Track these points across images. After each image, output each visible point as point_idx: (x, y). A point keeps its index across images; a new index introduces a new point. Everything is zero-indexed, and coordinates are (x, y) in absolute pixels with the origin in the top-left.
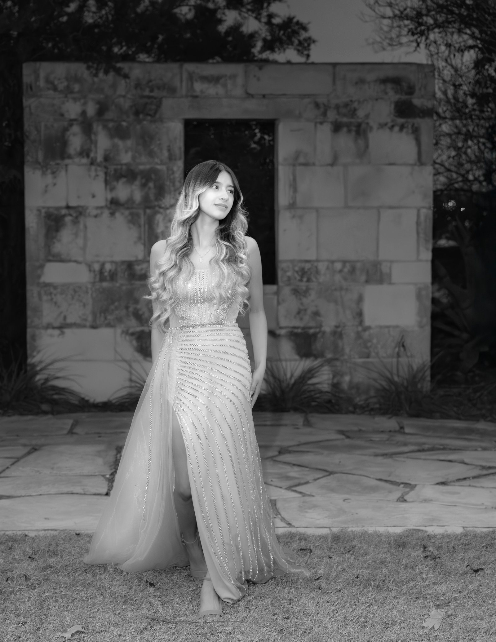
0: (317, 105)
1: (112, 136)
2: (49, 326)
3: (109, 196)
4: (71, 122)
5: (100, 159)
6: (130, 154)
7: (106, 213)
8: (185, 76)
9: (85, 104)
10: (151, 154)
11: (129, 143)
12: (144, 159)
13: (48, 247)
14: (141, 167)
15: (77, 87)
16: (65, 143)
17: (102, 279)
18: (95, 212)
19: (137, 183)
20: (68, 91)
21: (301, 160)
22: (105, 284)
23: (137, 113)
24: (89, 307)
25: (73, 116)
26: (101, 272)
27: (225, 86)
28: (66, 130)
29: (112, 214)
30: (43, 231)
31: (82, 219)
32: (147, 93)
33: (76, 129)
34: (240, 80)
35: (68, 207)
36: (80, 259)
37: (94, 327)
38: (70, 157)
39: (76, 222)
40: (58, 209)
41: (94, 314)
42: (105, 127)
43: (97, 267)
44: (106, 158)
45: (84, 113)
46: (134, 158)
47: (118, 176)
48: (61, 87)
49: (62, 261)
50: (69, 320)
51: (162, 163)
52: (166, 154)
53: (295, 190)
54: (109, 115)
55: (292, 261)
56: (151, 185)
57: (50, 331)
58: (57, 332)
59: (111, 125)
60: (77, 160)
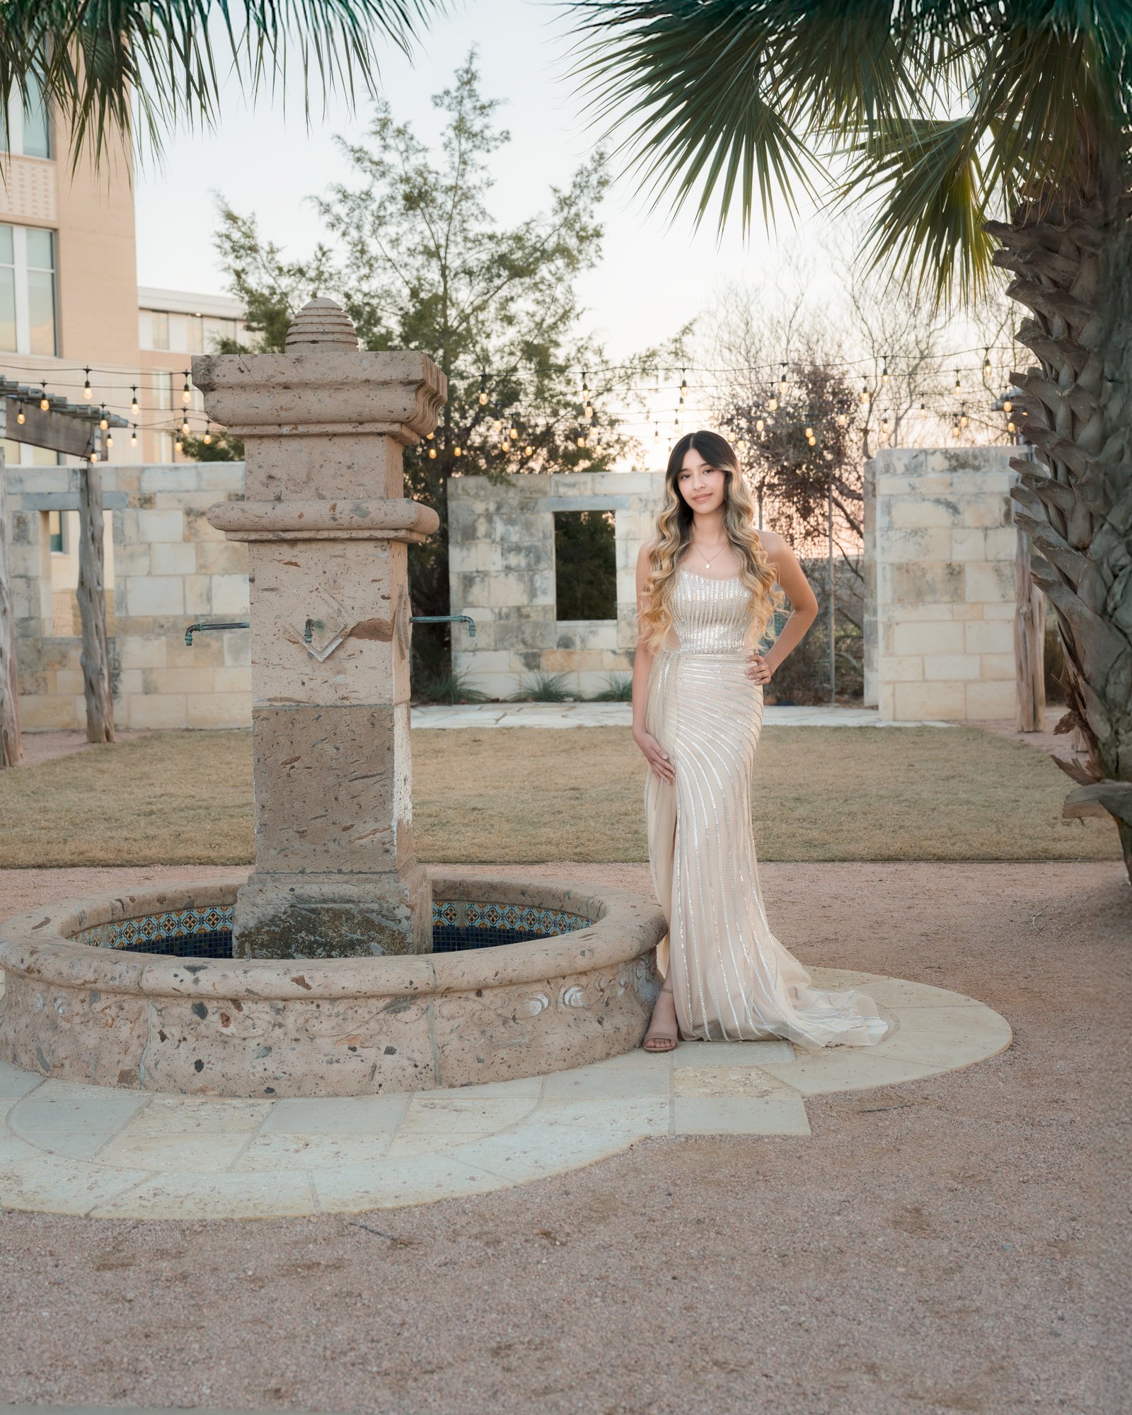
0: (641, 500)
1: (506, 525)
2: (466, 650)
3: (505, 563)
4: (479, 516)
5: (498, 539)
6: (518, 536)
7: (503, 574)
8: (553, 483)
9: (488, 504)
10: (531, 535)
11: (517, 528)
12: (527, 538)
13: (465, 597)
14: (525, 544)
15: (482, 493)
16: (475, 530)
17: (500, 618)
18: (495, 574)
19: (523, 554)
20: (477, 496)
21: (631, 536)
22: (502, 622)
23: (522, 509)
24: (492, 638)
25: (480, 512)
26: (500, 614)
27: (579, 489)
28: (475, 521)
29: (507, 575)
30: (462, 587)
31: (486, 579)
32: (528, 495)
33: (482, 520)
34: (589, 485)
35: (477, 572)
36: (485, 605)
37: (496, 650)
38: (478, 538)
39: (482, 581)
40: (471, 573)
41: (495, 641)
42: (501, 518)
43: (497, 610)
44: (502, 539)
45: (487, 510)
46: (520, 538)
47: (510, 550)
48: (472, 493)
49: (474, 607)
50: (479, 646)
51: (539, 540)
52: (541, 535)
53: (627, 557)
54: (504, 510)
55: (627, 604)
56: (532, 555)
57: (467, 654)
58: (471, 654)
59: (505, 517)
60: (483, 540)
